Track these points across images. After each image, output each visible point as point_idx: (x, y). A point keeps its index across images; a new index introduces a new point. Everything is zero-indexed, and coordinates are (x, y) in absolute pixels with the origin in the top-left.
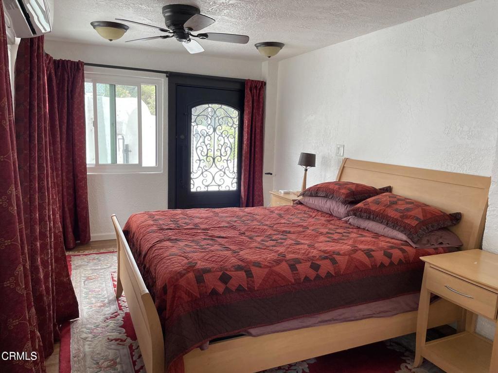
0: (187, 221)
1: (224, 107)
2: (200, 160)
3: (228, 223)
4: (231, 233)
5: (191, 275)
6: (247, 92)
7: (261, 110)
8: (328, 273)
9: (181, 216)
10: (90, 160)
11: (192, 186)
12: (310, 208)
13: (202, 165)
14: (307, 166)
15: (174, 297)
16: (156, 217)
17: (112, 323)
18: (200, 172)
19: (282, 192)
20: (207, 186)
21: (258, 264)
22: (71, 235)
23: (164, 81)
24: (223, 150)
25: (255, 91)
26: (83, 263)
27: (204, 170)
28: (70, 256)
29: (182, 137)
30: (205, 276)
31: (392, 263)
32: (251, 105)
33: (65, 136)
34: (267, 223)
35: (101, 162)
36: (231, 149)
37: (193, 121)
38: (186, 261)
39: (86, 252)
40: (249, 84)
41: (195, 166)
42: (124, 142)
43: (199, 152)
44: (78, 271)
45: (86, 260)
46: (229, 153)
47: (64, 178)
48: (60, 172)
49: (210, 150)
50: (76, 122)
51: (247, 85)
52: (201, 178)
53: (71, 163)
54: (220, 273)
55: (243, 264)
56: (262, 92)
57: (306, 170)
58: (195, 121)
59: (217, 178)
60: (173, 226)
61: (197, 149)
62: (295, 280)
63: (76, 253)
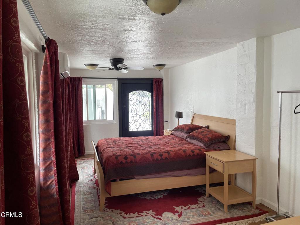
0: (120, 141)
1: (144, 91)
2: (133, 117)
3: (136, 142)
4: (136, 145)
5: (114, 157)
6: (154, 84)
7: (161, 92)
8: (166, 157)
9: (118, 140)
10: (85, 118)
11: (130, 129)
12: (175, 136)
13: (134, 119)
14: (179, 118)
15: (108, 164)
16: (108, 140)
17: (91, 182)
18: (134, 122)
19: (169, 130)
20: (137, 129)
21: (139, 154)
22: (77, 152)
23: (116, 82)
24: (144, 111)
25: (158, 83)
26: (81, 163)
27: (135, 121)
28: (76, 160)
29: (125, 106)
30: (119, 157)
31: (194, 155)
32: (156, 90)
33: (74, 109)
34: (153, 142)
35: (89, 119)
36: (148, 111)
37: (129, 99)
38: (113, 153)
39: (83, 159)
40: (155, 80)
41: (131, 119)
42: (101, 109)
43: (133, 113)
44: (79, 166)
45: (82, 161)
46: (147, 113)
47: (74, 127)
48: (72, 124)
49: (138, 112)
50: (79, 102)
51: (154, 81)
52: (134, 125)
53: (77, 120)
54: (124, 156)
55: (133, 154)
56: (161, 84)
57: (179, 119)
58: (131, 99)
59: (142, 124)
60: (113, 143)
61: (132, 111)
62: (152, 159)
63: (79, 159)
